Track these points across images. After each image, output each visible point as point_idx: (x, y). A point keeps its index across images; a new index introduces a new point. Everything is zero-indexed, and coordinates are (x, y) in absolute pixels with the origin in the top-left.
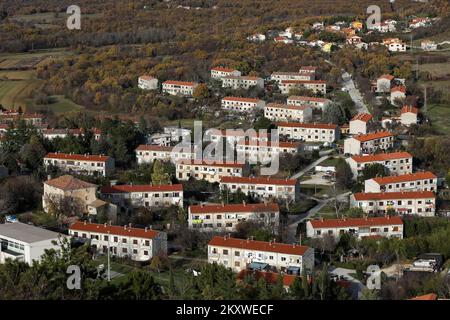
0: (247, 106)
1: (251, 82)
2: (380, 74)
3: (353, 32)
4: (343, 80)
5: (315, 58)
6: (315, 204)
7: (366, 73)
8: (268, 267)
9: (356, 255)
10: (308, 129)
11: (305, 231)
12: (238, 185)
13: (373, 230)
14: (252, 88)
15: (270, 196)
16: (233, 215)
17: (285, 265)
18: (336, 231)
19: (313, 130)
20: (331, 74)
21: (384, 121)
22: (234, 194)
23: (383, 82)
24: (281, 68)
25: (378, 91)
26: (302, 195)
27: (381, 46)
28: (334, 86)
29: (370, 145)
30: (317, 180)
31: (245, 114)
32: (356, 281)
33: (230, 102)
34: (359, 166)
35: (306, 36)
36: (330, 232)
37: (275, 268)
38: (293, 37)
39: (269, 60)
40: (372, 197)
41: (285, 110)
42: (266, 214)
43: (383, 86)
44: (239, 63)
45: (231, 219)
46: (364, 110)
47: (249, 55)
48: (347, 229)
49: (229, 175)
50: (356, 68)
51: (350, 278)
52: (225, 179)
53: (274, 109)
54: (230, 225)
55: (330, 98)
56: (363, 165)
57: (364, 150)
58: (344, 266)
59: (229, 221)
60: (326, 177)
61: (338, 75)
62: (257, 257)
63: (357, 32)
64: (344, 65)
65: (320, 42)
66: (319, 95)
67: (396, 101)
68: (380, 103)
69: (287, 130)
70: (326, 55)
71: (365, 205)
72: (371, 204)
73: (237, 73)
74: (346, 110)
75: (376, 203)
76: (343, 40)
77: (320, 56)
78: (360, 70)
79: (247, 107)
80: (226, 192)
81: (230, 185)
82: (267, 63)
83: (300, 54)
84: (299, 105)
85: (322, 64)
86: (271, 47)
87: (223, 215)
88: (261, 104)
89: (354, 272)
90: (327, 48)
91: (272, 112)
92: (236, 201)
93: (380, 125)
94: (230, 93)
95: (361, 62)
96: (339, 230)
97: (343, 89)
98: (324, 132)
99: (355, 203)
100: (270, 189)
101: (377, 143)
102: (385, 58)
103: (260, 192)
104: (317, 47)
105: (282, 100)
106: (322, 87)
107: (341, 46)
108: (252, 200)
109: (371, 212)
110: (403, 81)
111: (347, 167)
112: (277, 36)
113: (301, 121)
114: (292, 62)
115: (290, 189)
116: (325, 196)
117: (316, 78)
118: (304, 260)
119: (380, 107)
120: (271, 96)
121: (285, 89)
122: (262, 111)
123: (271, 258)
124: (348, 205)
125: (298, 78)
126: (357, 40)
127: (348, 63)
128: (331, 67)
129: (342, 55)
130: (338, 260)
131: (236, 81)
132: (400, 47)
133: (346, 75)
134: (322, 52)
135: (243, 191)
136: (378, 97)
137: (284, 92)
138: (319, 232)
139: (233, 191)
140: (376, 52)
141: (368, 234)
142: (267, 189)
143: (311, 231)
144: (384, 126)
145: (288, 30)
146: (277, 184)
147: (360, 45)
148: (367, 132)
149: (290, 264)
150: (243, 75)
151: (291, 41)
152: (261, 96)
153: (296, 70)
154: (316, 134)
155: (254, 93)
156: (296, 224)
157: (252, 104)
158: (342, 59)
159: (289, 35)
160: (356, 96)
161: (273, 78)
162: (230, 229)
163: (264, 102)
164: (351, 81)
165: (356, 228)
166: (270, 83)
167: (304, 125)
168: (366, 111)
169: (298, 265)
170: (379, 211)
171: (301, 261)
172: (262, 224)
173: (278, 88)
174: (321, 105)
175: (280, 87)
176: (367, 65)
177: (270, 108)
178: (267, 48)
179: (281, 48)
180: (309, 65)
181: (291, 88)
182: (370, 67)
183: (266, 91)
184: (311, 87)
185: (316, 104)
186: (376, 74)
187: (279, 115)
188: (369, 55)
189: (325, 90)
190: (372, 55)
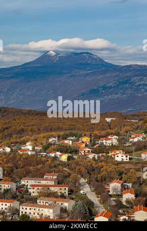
2: (112, 179)
3: (83, 145)
4: (80, 184)
5: (55, 166)
7: (99, 178)
14: (7, 191)
21: (121, 218)
23: (114, 186)
24: (27, 174)
25: (111, 193)
27: (108, 157)
28: (74, 189)
31: (2, 213)
35: (46, 148)
38: (33, 149)
39: (17, 168)
41: (37, 209)
43: (115, 189)
53: (28, 208)
55: (72, 199)
61: (76, 181)
63: (86, 146)
64: (80, 172)
65: (58, 153)
66: (63, 196)
67: (128, 201)
68: (114, 203)
70: (63, 164)
74: (88, 208)
76: (76, 152)
78: (94, 176)
79: (4, 207)
82: (15, 170)
83: (43, 163)
84: (47, 204)
85: (62, 172)
86: (18, 157)
88: (16, 204)
90: (64, 158)
91: (27, 211)
95: (93, 170)
97: (82, 192)
104: (55, 158)
105: (33, 201)
106: (65, 190)
107: (75, 157)
110: (130, 185)
112: (20, 149)
113: (51, 218)
114: (38, 170)
117: (59, 183)
120: (22, 198)
121: (34, 192)
122: (18, 211)
125: (43, 182)
126: (88, 151)
127: (83, 169)
128: (69, 175)
129: (77, 164)
132: (124, 157)
133: (82, 180)
134: (61, 161)
136: (112, 199)
145: (28, 144)
147: (91, 156)
151: (34, 153)
152: (14, 197)
153: (41, 176)
155: (9, 195)
158: (78, 167)
159: (30, 148)
160: (93, 198)
161: (23, 183)
163: (18, 202)
164: (87, 185)
166: (20, 187)
168: (104, 210)
173: (28, 191)
174: (66, 204)
175: (29, 190)
176: (99, 173)
177: (24, 207)
178: (14, 158)
179: (27, 158)
180: (51, 172)
181: (39, 191)
182: (102, 174)
183: (18, 193)
184: (56, 190)
185: (62, 204)
186: (108, 179)
187: (32, 213)
188: (100, 164)
189: (67, 192)
190: (103, 163)
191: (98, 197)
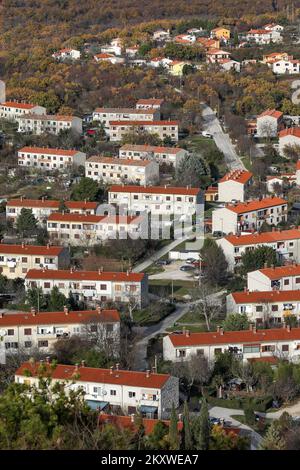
0: (57, 160)
1: (62, 124)
2: (262, 109)
3: (216, 45)
4: (202, 119)
5: (158, 86)
6: (172, 309)
7: (238, 108)
8: (108, 407)
9: (242, 387)
10: (154, 196)
11: (161, 351)
12: (54, 283)
13: (266, 349)
14: (64, 133)
15: (103, 298)
16: (49, 328)
17: (134, 404)
18: (209, 351)
19: (163, 196)
20: (185, 110)
21: (270, 182)
22: (47, 296)
23: (266, 121)
24: (106, 102)
25: (259, 135)
26: (152, 296)
27: (259, 66)
28: (190, 128)
29: (251, 218)
30: (173, 274)
31: (55, 174)
32: (245, 427)
33: (32, 155)
34: (236, 250)
35: (144, 52)
36: (200, 352)
37: (119, 408)
38: (124, 54)
39: (88, 90)
40: (259, 298)
41: (117, 167)
42: (100, 325)
43: (265, 128)
44: (42, 95)
45: (46, 334)
46: (238, 165)
47: (58, 82)
48: (225, 348)
49: (37, 267)
50: (223, 100)
51: (235, 423)
52: (33, 274)
53: (101, 165)
54: (44, 343)
55: (185, 148)
56: (242, 249)
57: (243, 227)
58: (223, 404)
59: (43, 337)
60: (187, 269)
61: (196, 112)
62: (91, 391)
63: (222, 45)
64: (204, 96)
65: (166, 61)
66: (168, 143)
67: (288, 150)
68: (262, 154)
69: (123, 198)
70: (176, 81)
71: (251, 310)
72: (259, 309)
73: (41, 110)
74: (211, 165)
75: (267, 307)
76: (201, 57)
77: (166, 82)
78: (230, 103)
79: (58, 162)
80: (35, 293)
81: (41, 283)
82: (85, 94)
83: (136, 79)
84: (137, 158)
85: (170, 96)
86: (91, 69)
87: (33, 328)
88: (79, 157)
89: (241, 412)
90: (177, 69)
91: (98, 170)
92: (52, 307)
93: (265, 187)
94: (30, 141)
95: (230, 92)
96: (213, 348)
97: (204, 133)
98: (179, 199)
99: (235, 308)
100: (103, 287)
101: (263, 215)
102: (268, 84)
103: (88, 293)
104: (161, 69)
105: (110, 151)
106: (172, 131)
107: (198, 67)
108: (75, 305)
109: (259, 320)
110: (296, 119)
111: (219, 251)
112: (99, 53)
113: (143, 182)
114: (125, 92)
115: (133, 288)
116: (186, 297)
117: (162, 117)
118: (163, 397)
119: (263, 160)
120: (94, 145)
121: (115, 135)
122: (82, 169)
123: (113, 393)
124: (224, 310)
125: (134, 117)
126: (224, 57)
127: (210, 91)
128: (184, 100)
129: (200, 80)
130: (215, 394)
131: (39, 123)
132: (291, 66)
133: (208, 112)
134: (170, 76)
135: (61, 290)
136: (259, 146)
137: (113, 139)
138: (183, 353)
139: (46, 291)
140: (253, 76)
141: (257, 355)
142: (98, 287)
143: (170, 352)
144: (270, 189)
145: (115, 42)
146: (112, 279)
147: (228, 65)
148: (246, 198)
149: (142, 403)
150: (50, 113)
151: (121, 60)
152: (78, 145)
153: (130, 104)
154: (168, 203)
155: (68, 141)
156: (145, 341)
157: (66, 158)
158: (202, 86)
159: (117, 50)
160: (225, 145)
161: (96, 117)
162: (46, 350)
163: (84, 155)
164: (216, 120)
165: (240, 346)
166: (91, 125)
167: (148, 190)
168: (242, 167)
169: (155, 404)
170: (271, 320)
171: (158, 397)
172: (94, 342)
173: (104, 133)
174: (172, 158)
175: (107, 131)
176: (240, 96)
177: (94, 164)
178: (84, 70)
179: (107, 71)
180: (151, 97)
181: (124, 132)
182: (245, 99)
183: (86, 137)
184: (156, 131)
185: (164, 157)
186: (255, 109)
187: (108, 175)
188: (243, 80)
189: (176, 134)
190: (248, 79)
191: (233, 143)
